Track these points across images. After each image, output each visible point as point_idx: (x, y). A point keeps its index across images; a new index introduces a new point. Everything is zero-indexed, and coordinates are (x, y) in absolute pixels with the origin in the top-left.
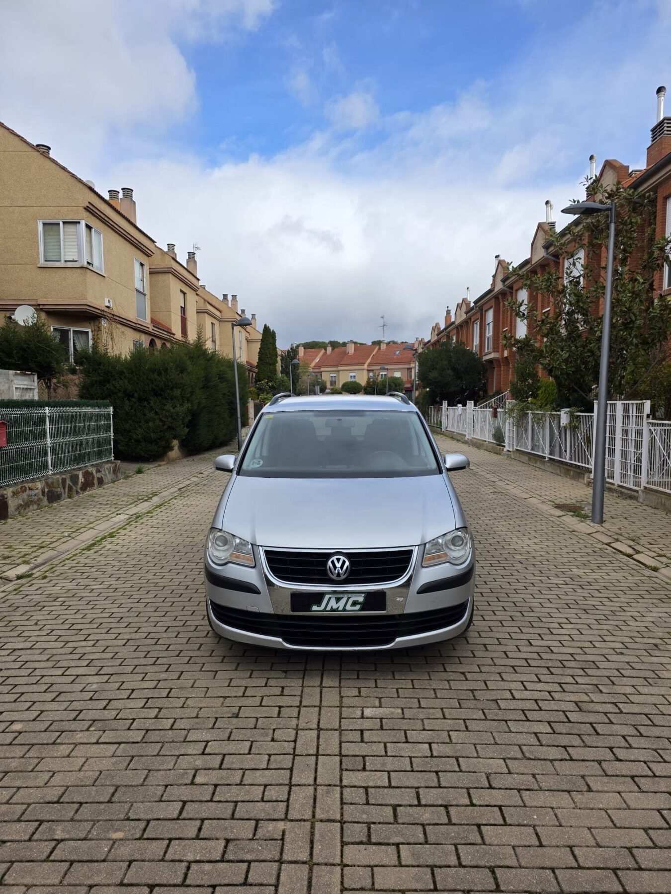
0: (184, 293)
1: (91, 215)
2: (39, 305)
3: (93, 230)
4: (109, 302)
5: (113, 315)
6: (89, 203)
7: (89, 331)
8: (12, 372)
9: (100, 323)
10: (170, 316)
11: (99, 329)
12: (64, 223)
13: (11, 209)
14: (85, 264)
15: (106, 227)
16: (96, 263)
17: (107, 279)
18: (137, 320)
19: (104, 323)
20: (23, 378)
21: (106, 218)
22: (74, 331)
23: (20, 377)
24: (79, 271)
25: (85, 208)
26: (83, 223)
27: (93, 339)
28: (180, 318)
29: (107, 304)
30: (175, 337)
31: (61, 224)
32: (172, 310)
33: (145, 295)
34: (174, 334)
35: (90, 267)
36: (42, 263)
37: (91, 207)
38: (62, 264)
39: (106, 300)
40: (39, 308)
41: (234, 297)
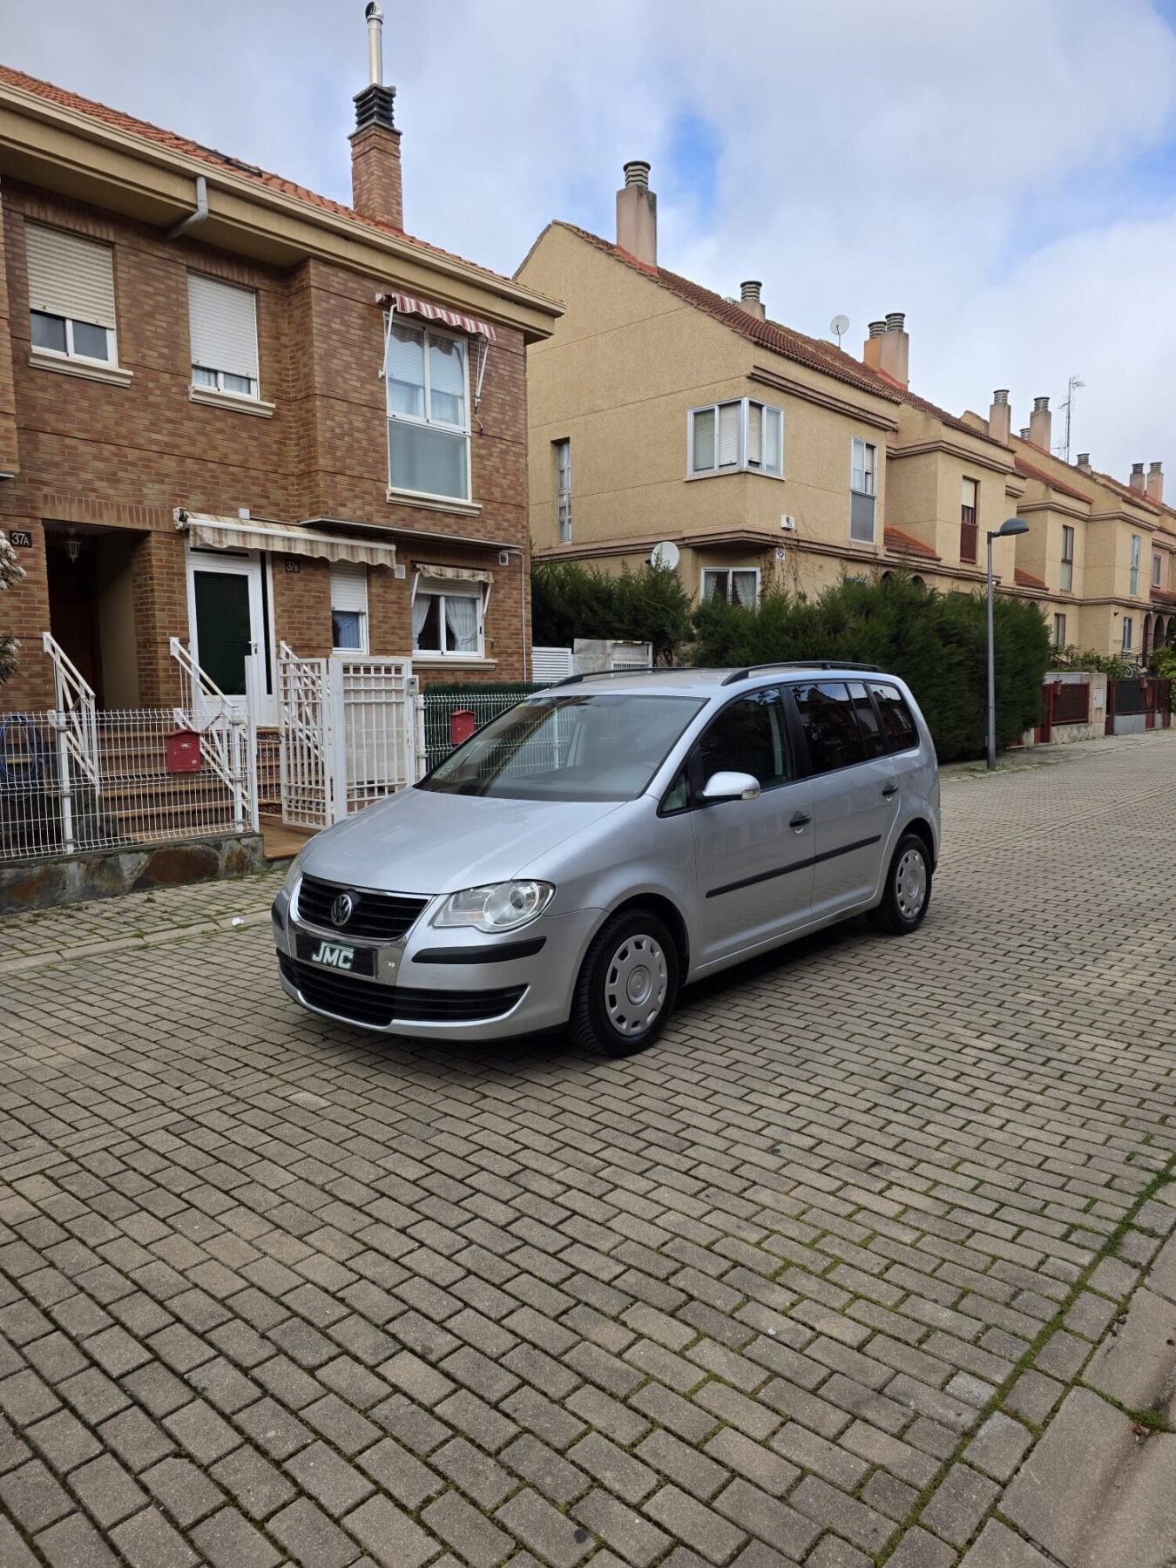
0: (976, 482)
1: (760, 386)
2: (684, 539)
3: (764, 409)
4: (788, 520)
5: (798, 541)
6: (755, 367)
7: (757, 570)
8: (609, 642)
9: (774, 557)
10: (934, 527)
11: (772, 566)
12: (721, 407)
13: (656, 401)
14: (745, 466)
15: (792, 399)
16: (767, 459)
17: (787, 484)
18: (850, 543)
19: (780, 557)
20: (631, 650)
21: (790, 385)
22: (734, 573)
23: (624, 650)
24: (736, 479)
25: (748, 377)
26: (745, 402)
27: (763, 583)
28: (959, 528)
29: (785, 525)
30: (941, 563)
31: (717, 409)
32: (939, 516)
33: (873, 498)
34: (939, 560)
35: (756, 471)
36: (690, 474)
37: (759, 373)
38: (716, 471)
39: (784, 518)
40: (683, 544)
41: (1156, 467)
